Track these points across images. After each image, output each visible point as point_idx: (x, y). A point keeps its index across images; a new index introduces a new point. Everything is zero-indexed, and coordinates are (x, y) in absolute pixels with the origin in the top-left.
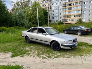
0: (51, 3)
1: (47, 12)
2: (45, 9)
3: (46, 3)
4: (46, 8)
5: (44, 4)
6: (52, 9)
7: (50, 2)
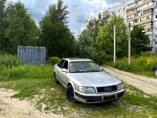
0: (152, 15)
1: (143, 31)
2: (139, 26)
3: (142, 16)
4: (141, 25)
5: (137, 18)
6: (154, 26)
7: (151, 13)
